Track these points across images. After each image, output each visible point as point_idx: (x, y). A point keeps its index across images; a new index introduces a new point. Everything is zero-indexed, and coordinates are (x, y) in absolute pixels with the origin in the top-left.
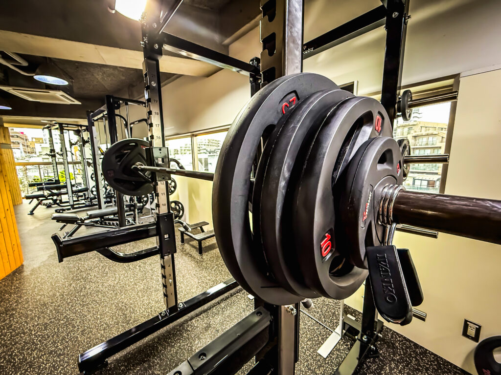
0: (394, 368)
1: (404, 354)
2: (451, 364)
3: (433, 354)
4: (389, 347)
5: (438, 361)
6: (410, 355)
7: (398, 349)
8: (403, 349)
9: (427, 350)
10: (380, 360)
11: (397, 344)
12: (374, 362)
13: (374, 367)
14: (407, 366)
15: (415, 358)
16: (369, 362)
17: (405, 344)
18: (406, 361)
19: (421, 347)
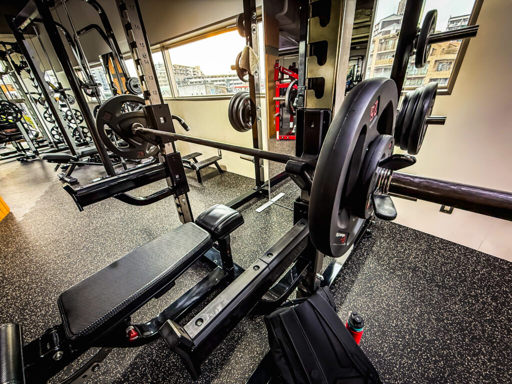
0: (383, 242)
1: (391, 232)
2: (425, 234)
3: (412, 229)
4: (379, 229)
5: (416, 234)
6: (396, 232)
7: (386, 230)
8: (390, 230)
9: (408, 228)
10: (373, 239)
11: (385, 227)
12: (368, 240)
13: (367, 244)
14: (393, 239)
15: (399, 233)
16: (364, 241)
17: (391, 226)
18: (392, 236)
19: (404, 227)
